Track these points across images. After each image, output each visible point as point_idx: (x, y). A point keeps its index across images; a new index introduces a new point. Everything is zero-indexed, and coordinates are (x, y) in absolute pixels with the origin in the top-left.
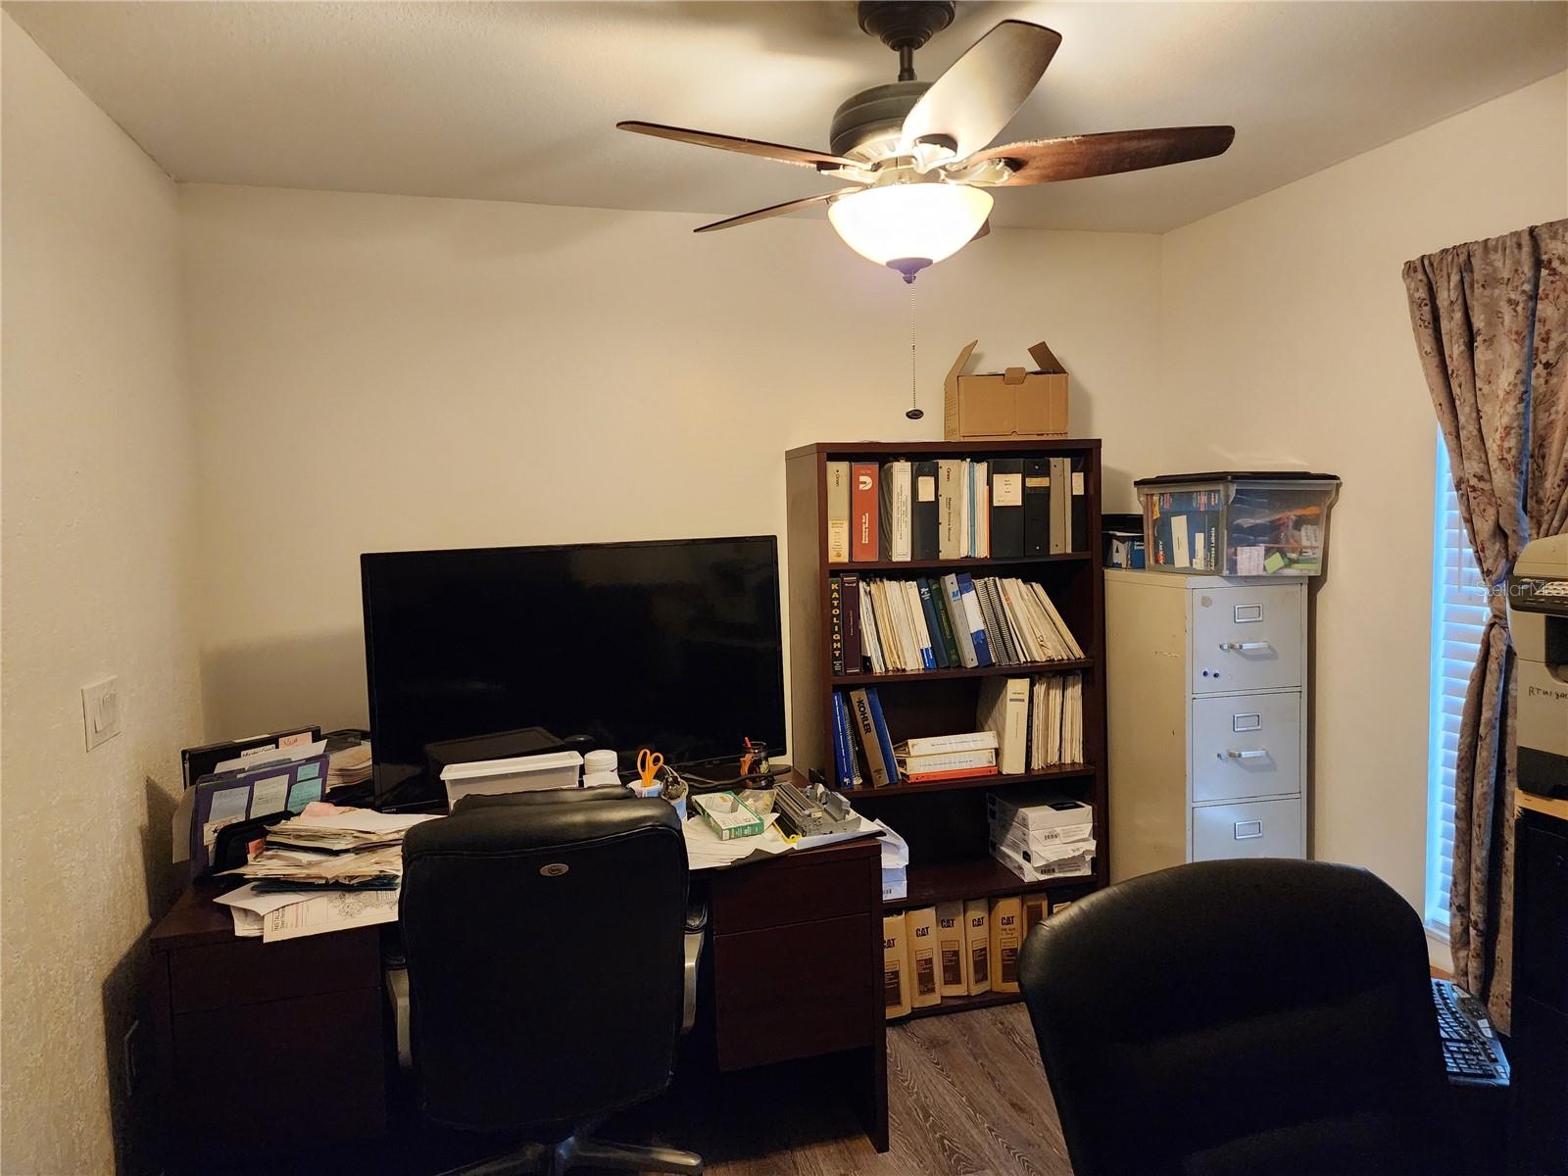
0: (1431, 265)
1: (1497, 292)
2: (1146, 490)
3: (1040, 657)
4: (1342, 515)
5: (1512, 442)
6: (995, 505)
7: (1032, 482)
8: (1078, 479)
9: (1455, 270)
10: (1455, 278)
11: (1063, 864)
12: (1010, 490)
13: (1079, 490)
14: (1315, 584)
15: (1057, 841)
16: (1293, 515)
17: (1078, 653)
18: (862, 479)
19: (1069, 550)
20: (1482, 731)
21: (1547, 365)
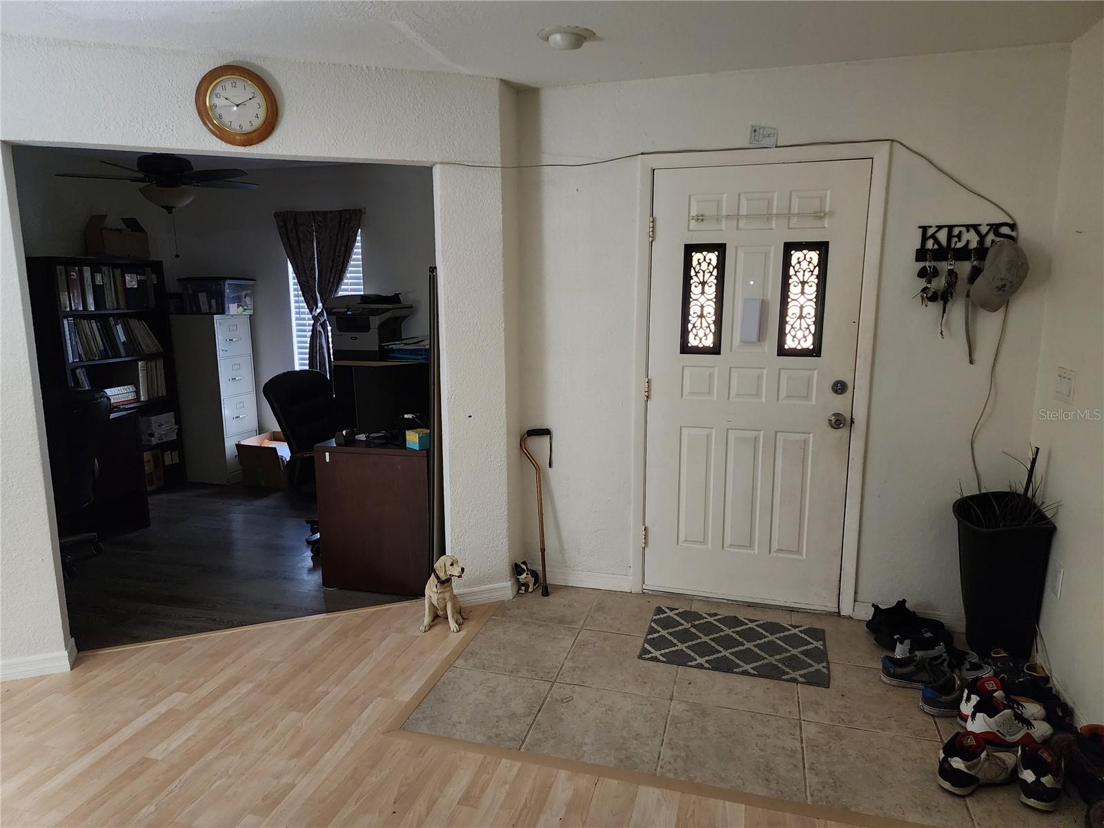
0: (284, 215)
1: (304, 228)
2: (184, 282)
3: (147, 350)
5: (313, 272)
6: (127, 287)
7: (141, 278)
9: (292, 219)
11: (167, 435)
12: (132, 281)
14: (251, 317)
15: (163, 427)
16: (244, 292)
17: (162, 349)
18: (72, 273)
19: (155, 307)
20: (314, 355)
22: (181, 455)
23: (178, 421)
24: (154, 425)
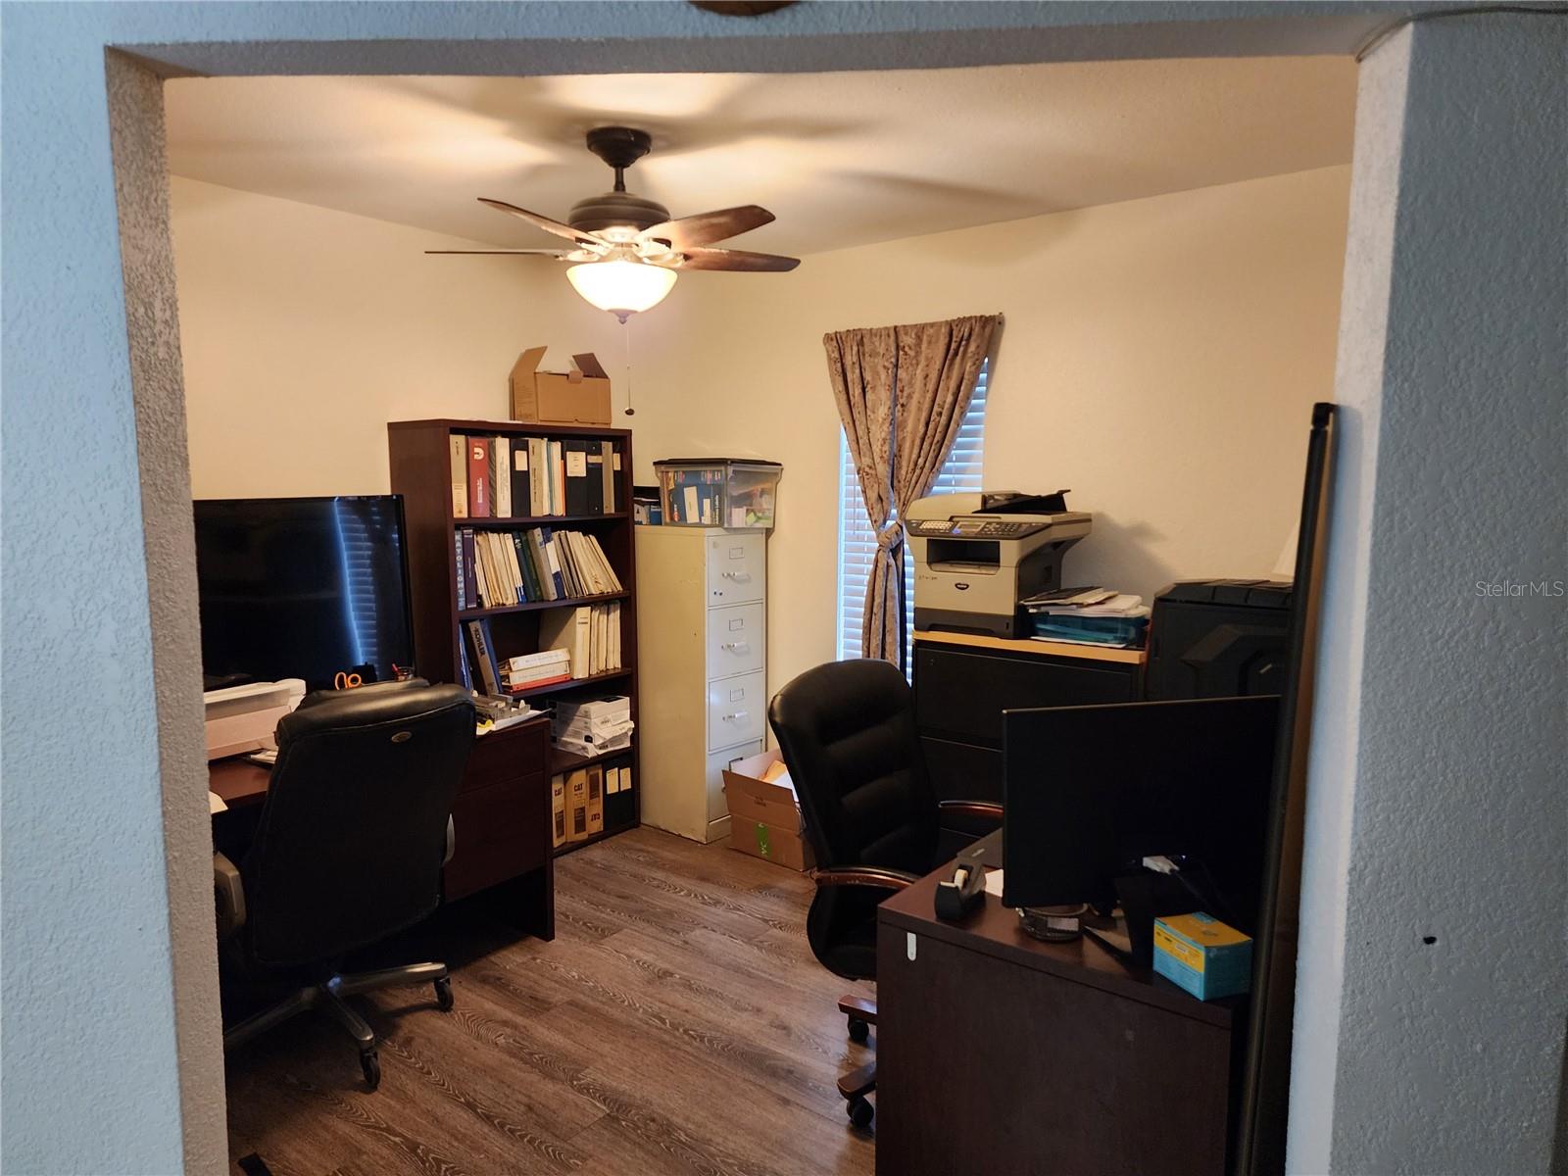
0: (841, 338)
1: (876, 360)
2: (663, 468)
3: (595, 590)
4: (786, 489)
5: (886, 448)
6: (569, 475)
7: (593, 459)
8: (617, 457)
9: (855, 344)
10: (855, 348)
11: (614, 740)
12: (578, 463)
13: (618, 468)
14: (769, 532)
15: (609, 724)
16: (759, 487)
17: (620, 588)
18: (476, 450)
19: (613, 511)
20: (875, 610)
21: (903, 405)
22: (636, 778)
23: (635, 716)
24: (595, 720)
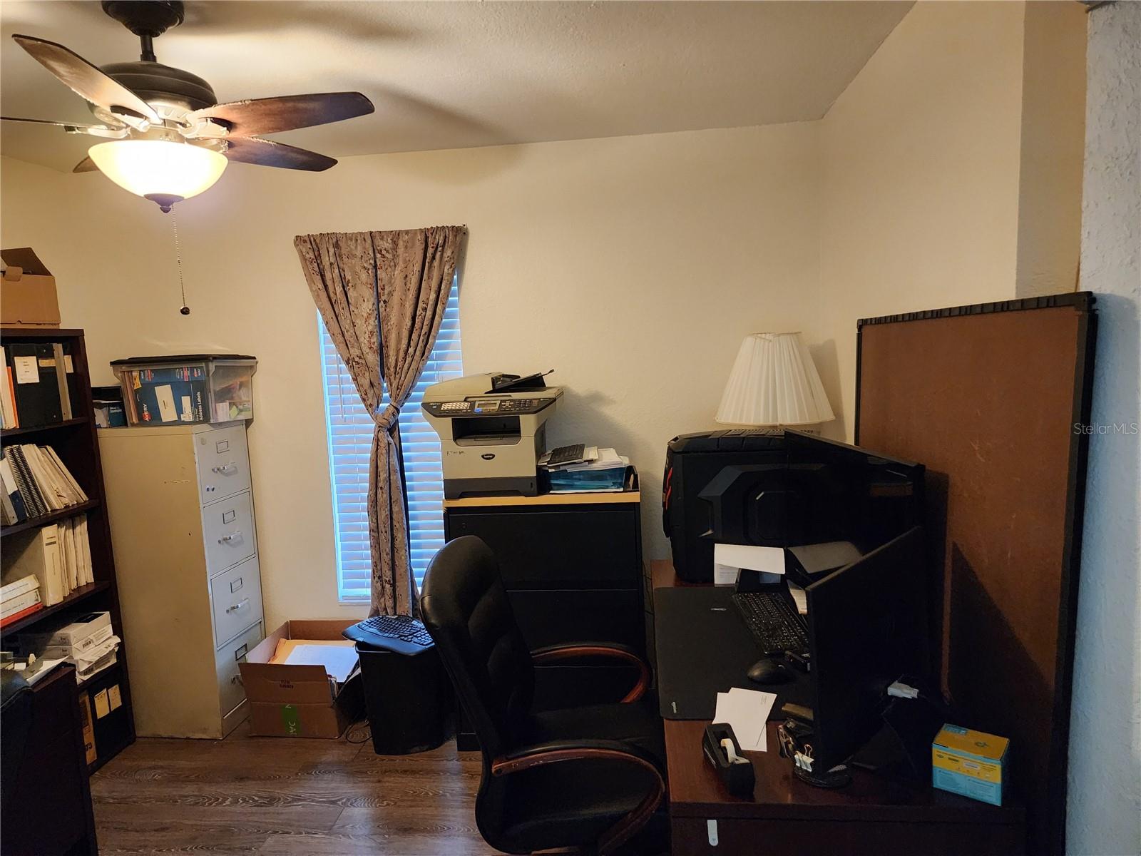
0: (315, 240)
1: (353, 261)
3: (57, 504)
4: (260, 380)
5: (374, 339)
6: (19, 382)
7: (45, 363)
8: (70, 359)
9: (331, 246)
10: (331, 251)
11: (98, 663)
12: (28, 370)
13: (71, 370)
14: (248, 423)
15: (92, 645)
16: (238, 380)
19: (71, 417)
21: (385, 302)
22: (126, 694)
23: (118, 630)
24: (76, 645)
